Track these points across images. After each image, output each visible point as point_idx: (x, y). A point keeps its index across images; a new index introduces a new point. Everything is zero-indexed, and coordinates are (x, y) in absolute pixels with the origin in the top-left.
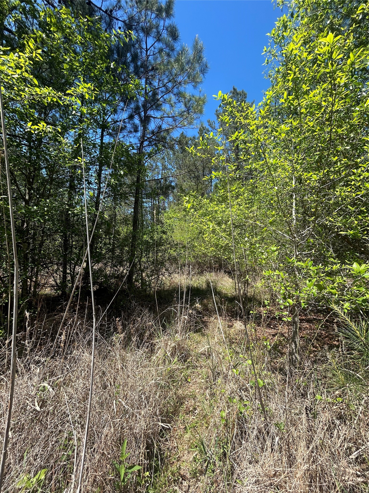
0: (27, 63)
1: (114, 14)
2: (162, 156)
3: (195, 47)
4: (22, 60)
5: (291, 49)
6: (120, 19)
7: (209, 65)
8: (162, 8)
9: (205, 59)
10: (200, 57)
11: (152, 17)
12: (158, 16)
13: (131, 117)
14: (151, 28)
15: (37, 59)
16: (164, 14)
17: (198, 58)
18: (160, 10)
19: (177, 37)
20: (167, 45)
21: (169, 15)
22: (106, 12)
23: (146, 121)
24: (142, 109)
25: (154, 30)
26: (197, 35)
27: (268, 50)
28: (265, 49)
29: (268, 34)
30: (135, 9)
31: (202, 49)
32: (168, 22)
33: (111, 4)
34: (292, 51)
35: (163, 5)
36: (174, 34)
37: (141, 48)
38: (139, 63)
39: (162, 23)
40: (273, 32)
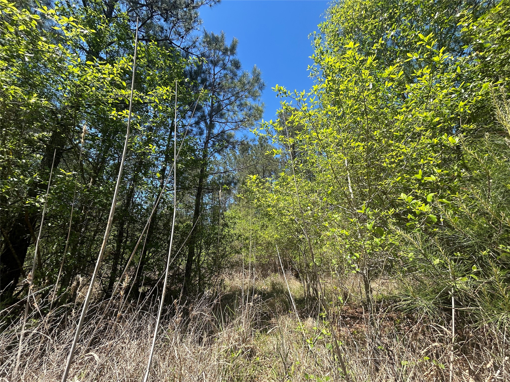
0: (118, 72)
1: (190, 50)
2: (224, 161)
3: (254, 72)
4: (115, 69)
5: (327, 62)
6: (194, 53)
7: (265, 84)
8: (227, 48)
9: (262, 81)
10: (258, 79)
11: (220, 54)
12: (225, 53)
13: (197, 123)
14: (218, 61)
15: (127, 69)
16: (229, 53)
17: (257, 79)
18: (226, 50)
19: (240, 67)
20: (232, 71)
21: (233, 53)
22: (183, 49)
23: (211, 127)
24: (208, 117)
25: (221, 62)
26: (255, 65)
27: (311, 67)
28: (309, 66)
29: (310, 57)
30: (206, 48)
31: (259, 73)
32: (231, 58)
33: (187, 44)
34: (328, 63)
35: (229, 47)
36: (237, 65)
37: (210, 73)
38: (208, 84)
39: (227, 58)
40: (314, 56)
